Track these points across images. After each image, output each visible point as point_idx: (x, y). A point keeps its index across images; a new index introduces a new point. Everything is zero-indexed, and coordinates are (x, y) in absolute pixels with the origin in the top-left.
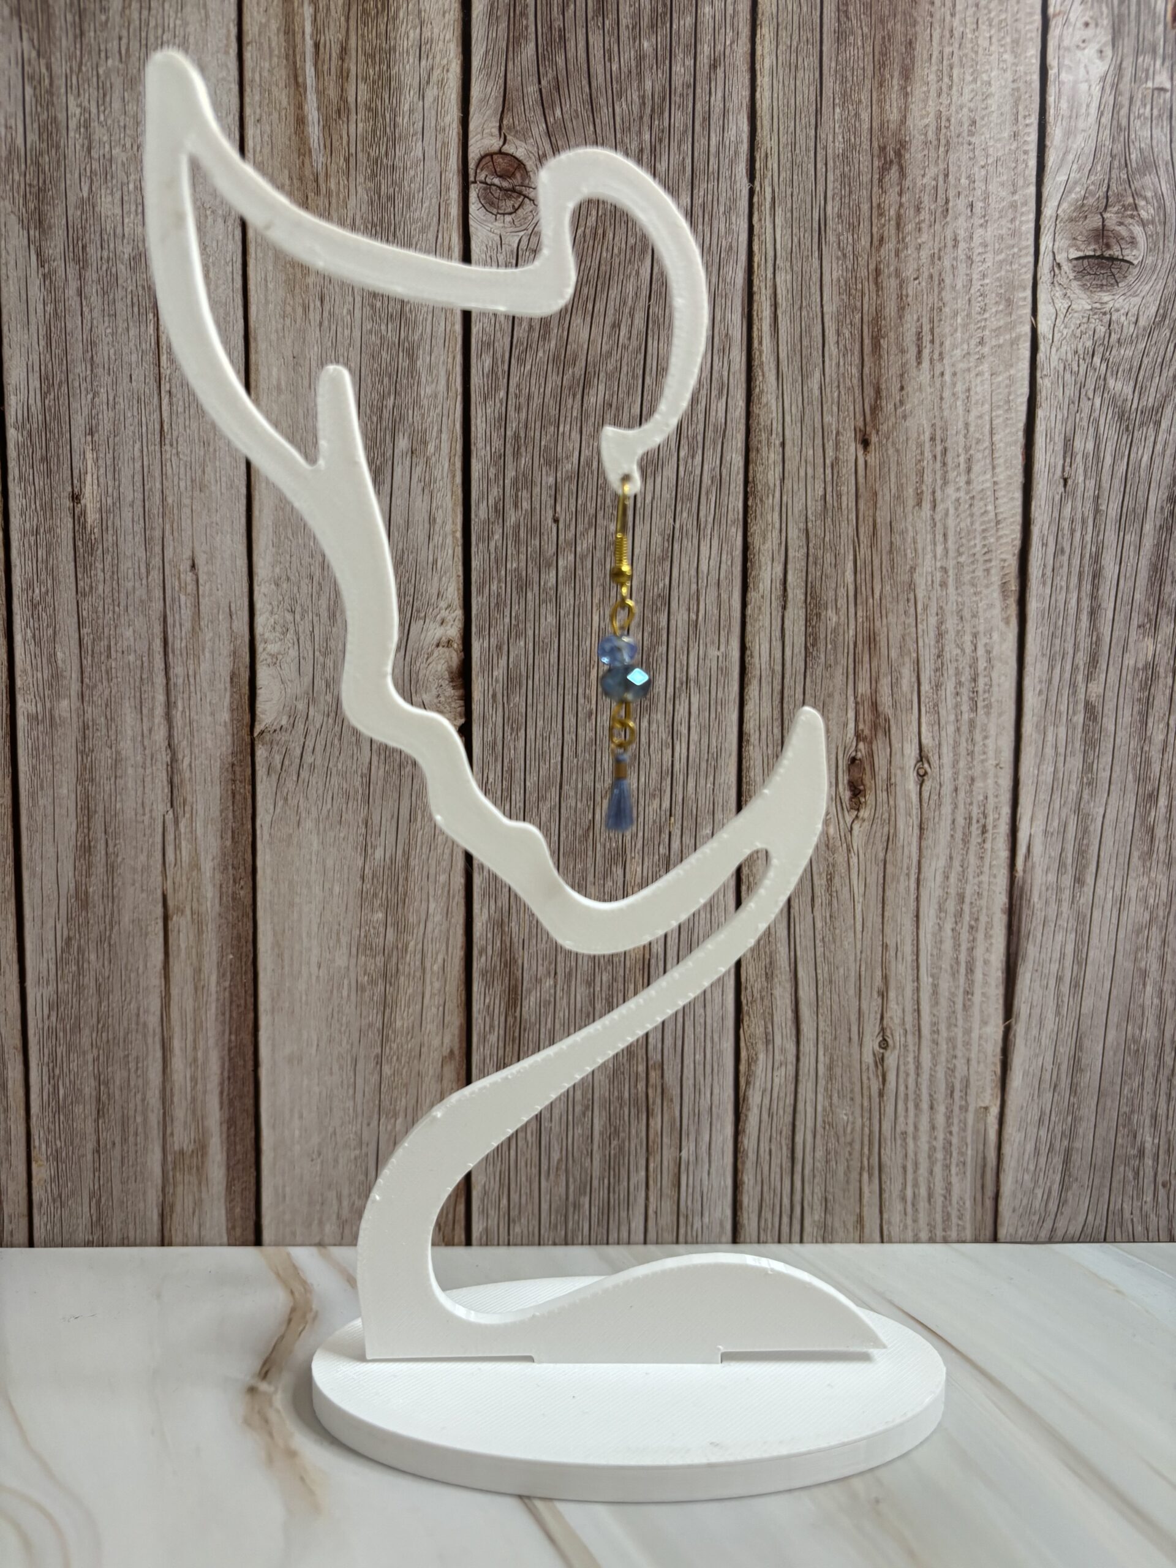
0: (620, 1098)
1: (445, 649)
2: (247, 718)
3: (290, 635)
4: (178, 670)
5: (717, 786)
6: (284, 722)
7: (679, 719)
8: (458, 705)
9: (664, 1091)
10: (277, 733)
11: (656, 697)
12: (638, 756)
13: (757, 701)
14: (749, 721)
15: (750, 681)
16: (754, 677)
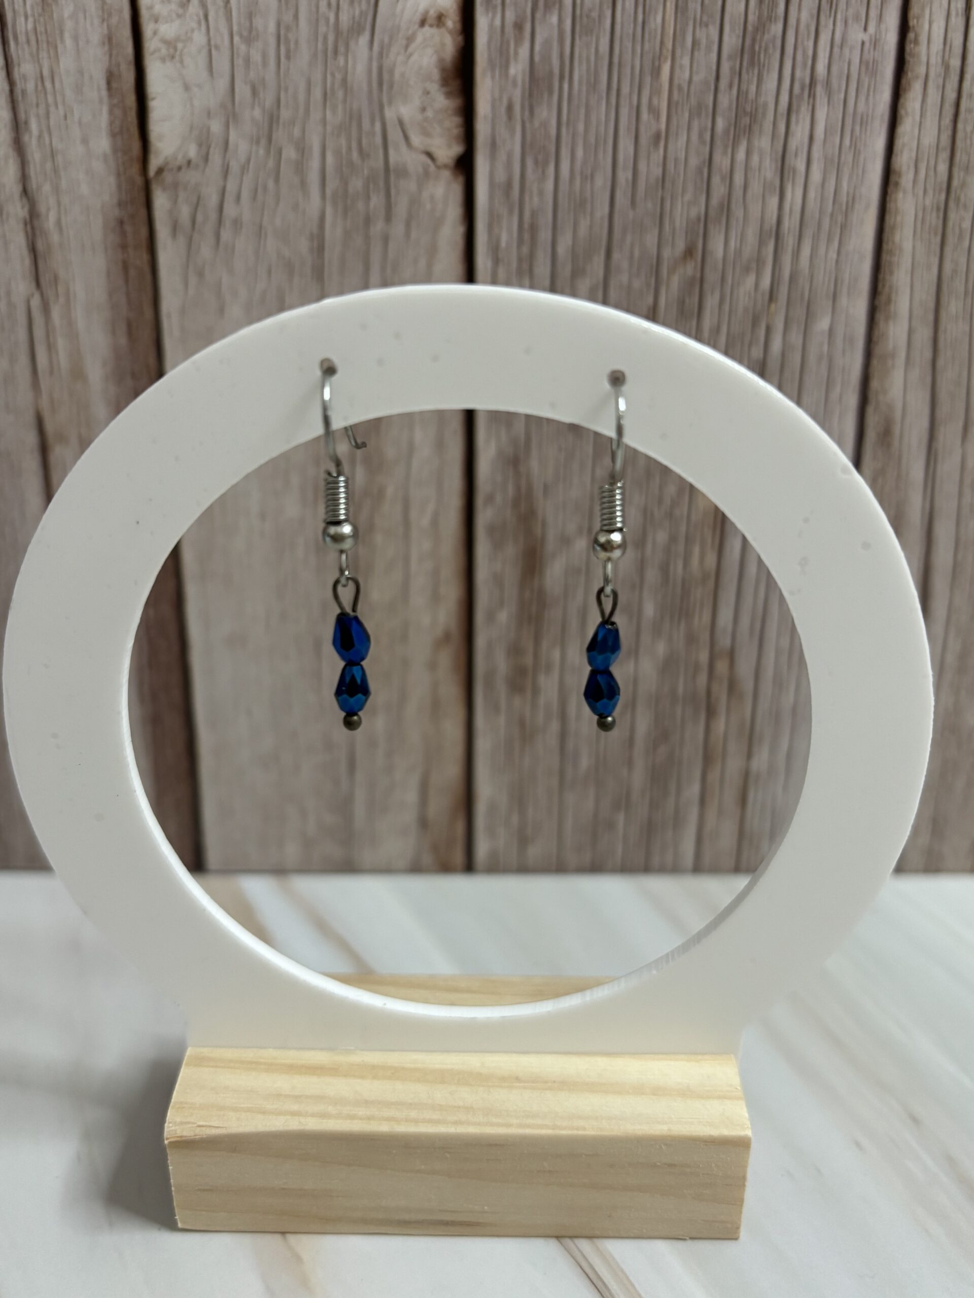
0: (673, 693)
1: (434, 30)
2: (136, 145)
3: (194, 8)
4: (25, 69)
5: (843, 255)
6: (192, 151)
7: (794, 148)
8: (454, 123)
9: (733, 686)
10: (183, 170)
11: (760, 110)
12: (726, 207)
13: (918, 118)
14: (902, 152)
15: (909, 84)
16: (917, 77)
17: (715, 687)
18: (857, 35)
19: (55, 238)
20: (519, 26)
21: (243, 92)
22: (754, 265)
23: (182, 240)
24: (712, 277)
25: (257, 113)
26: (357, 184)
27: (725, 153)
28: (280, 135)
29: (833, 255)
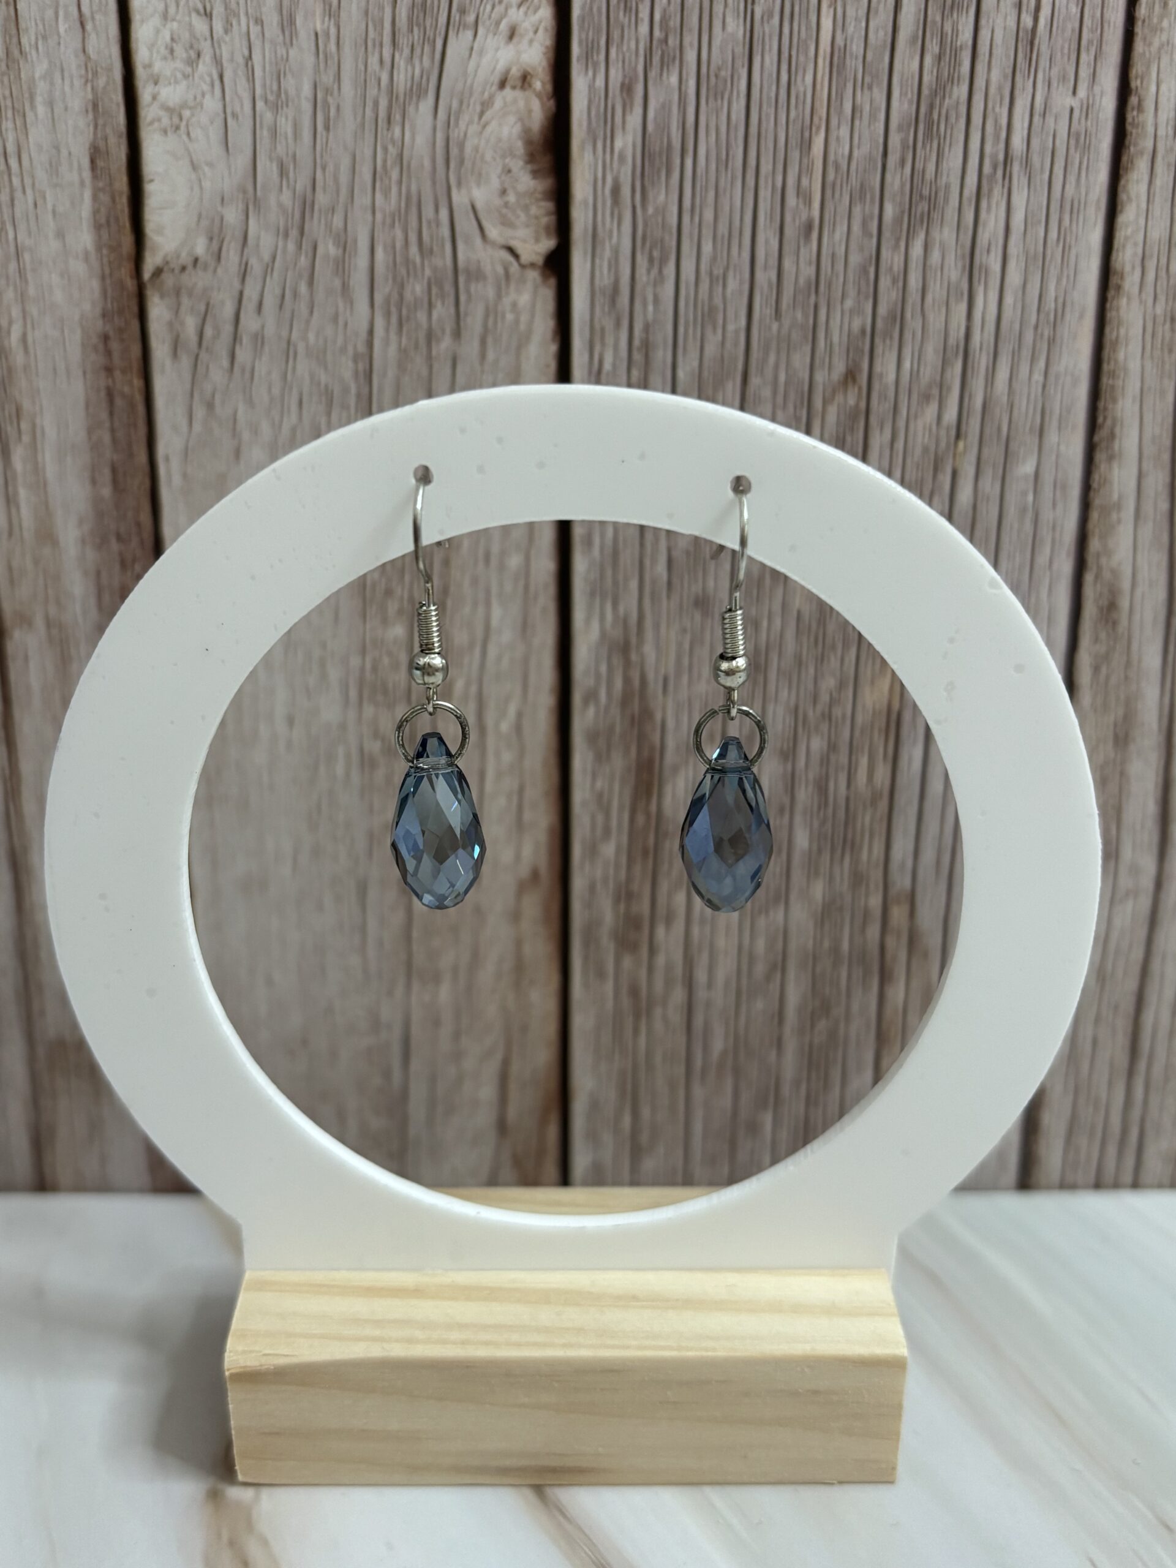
0: (835, 950)
1: (518, 93)
2: (127, 242)
3: (205, 66)
5: (1052, 378)
6: (200, 247)
7: (985, 242)
8: (542, 211)
9: (913, 939)
10: (187, 272)
11: (941, 194)
12: (898, 317)
13: (1144, 205)
14: (1124, 246)
15: (1132, 162)
16: (1142, 153)
17: (890, 942)
18: (1063, 100)
19: (19, 359)
20: (627, 89)
21: (267, 169)
22: (935, 392)
23: (186, 362)
24: (880, 408)
25: (286, 197)
26: (416, 289)
27: (896, 246)
28: (316, 227)
29: (1038, 377)
